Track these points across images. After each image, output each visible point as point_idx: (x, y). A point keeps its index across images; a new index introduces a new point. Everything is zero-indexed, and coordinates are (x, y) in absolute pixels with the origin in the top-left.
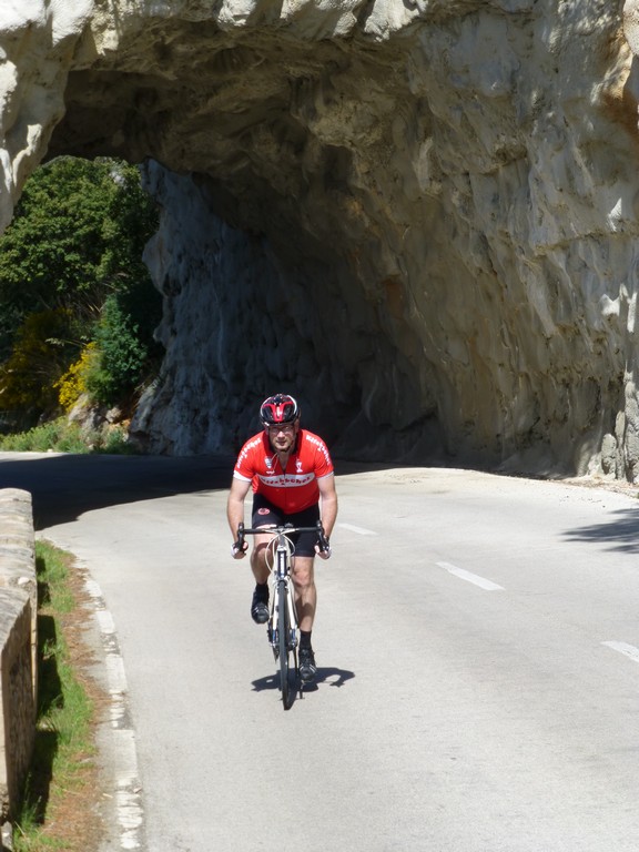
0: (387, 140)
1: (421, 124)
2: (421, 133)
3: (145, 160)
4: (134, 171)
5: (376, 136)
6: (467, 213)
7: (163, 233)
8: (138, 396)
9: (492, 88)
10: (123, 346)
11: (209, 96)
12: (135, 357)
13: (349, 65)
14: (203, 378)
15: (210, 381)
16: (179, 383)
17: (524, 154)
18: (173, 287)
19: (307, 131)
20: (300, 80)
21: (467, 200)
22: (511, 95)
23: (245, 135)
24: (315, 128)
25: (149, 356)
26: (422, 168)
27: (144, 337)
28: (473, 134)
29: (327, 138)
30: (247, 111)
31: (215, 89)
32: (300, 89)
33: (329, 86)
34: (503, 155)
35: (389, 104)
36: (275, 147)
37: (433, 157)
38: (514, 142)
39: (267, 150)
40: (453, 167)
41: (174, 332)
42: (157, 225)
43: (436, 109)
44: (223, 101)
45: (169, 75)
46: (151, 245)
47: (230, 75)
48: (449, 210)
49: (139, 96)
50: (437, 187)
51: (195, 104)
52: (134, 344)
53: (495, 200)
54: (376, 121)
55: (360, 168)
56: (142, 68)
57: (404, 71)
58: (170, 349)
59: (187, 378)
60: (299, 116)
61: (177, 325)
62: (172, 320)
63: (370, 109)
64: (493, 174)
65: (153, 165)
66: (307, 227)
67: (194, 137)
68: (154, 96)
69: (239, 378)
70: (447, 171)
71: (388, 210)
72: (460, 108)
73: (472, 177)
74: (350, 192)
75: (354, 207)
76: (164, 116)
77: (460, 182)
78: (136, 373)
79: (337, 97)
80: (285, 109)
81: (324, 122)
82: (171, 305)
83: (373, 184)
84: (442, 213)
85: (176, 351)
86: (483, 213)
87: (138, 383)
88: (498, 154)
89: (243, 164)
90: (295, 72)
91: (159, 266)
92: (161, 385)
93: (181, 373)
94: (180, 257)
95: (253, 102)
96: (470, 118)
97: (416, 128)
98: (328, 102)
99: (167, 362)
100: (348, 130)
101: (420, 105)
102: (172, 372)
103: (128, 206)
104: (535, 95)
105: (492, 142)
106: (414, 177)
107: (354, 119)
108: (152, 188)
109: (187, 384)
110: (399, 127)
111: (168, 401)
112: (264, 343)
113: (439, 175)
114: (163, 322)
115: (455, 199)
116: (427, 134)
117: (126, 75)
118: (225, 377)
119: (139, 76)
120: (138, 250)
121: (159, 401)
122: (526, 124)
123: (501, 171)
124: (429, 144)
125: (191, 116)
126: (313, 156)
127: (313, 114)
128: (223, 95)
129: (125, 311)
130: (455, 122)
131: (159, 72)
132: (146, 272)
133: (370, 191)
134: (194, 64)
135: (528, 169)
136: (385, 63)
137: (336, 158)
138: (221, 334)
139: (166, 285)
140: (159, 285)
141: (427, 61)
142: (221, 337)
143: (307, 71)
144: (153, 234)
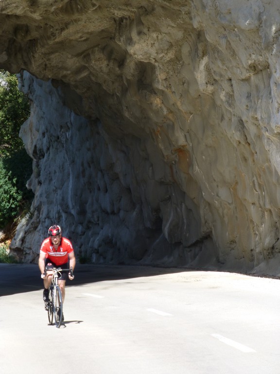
0: (178, 58)
1: (200, 47)
2: (200, 53)
3: (21, 71)
4: (14, 78)
5: (171, 55)
6: (230, 105)
7: (33, 118)
8: (16, 225)
9: (246, 24)
10: (6, 192)
11: (62, 29)
12: (14, 199)
13: (153, 9)
14: (59, 212)
15: (64, 215)
16: (43, 216)
17: (268, 67)
18: (39, 153)
19: (126, 52)
20: (122, 19)
21: (230, 96)
23: (86, 55)
24: (131, 50)
25: (23, 198)
26: (201, 76)
27: (20, 186)
28: (234, 54)
29: (140, 57)
30: (85, 40)
31: (66, 25)
32: (121, 24)
33: (140, 23)
34: (254, 68)
35: (180, 34)
36: (106, 63)
37: (208, 69)
38: (261, 59)
39: (100, 64)
40: (221, 76)
41: (40, 183)
42: (28, 113)
43: (210, 38)
44: (71, 33)
45: (36, 16)
46: (25, 127)
47: (76, 16)
48: (218, 103)
49: (17, 29)
50: (210, 88)
51: (53, 35)
52: (14, 190)
53: (249, 96)
54: (171, 46)
55: (161, 76)
56: (19, 12)
57: (189, 13)
58: (37, 194)
59: (49, 212)
60: (121, 42)
61: (42, 178)
62: (39, 175)
63: (167, 38)
64: (247, 80)
65: (26, 74)
66: (126, 114)
67: (52, 56)
68: (27, 30)
69: (82, 212)
70: (217, 78)
71: (179, 104)
73: (233, 82)
74: (154, 92)
75: (157, 101)
76: (33, 43)
77: (225, 85)
78: (15, 209)
79: (145, 30)
80: (112, 38)
81: (137, 46)
82: (38, 165)
83: (169, 87)
84: (214, 105)
85: (41, 195)
86: (241, 105)
87: (15, 216)
88: (250, 67)
89: (84, 74)
90: (118, 14)
91: (30, 139)
92: (31, 217)
93: (44, 209)
94: (44, 134)
95: (91, 33)
96: (232, 44)
97: (197, 50)
98: (140, 33)
99: (35, 202)
100: (153, 52)
101: (200, 35)
102: (38, 209)
104: (274, 28)
105: (246, 58)
106: (196, 81)
107: (156, 45)
108: (26, 89)
109: (48, 217)
110: (186, 50)
111: (36, 228)
112: (99, 189)
113: (212, 81)
114: (33, 176)
115: (222, 96)
116: (204, 54)
117: (8, 16)
118: (73, 212)
119: (17, 17)
120: (16, 129)
121: (30, 228)
122: (268, 47)
123: (252, 78)
124: (205, 60)
125: (51, 42)
126: (130, 69)
127: (130, 41)
128: (71, 29)
129: (8, 170)
130: (223, 47)
131: (30, 14)
132: (21, 143)
133: (167, 91)
134: (53, 9)
135: (270, 76)
136: (176, 8)
137: (145, 71)
138: (70, 184)
139: (35, 152)
140: (30, 152)
141: (204, 7)
142: (71, 186)
143: (126, 13)
144: (26, 119)
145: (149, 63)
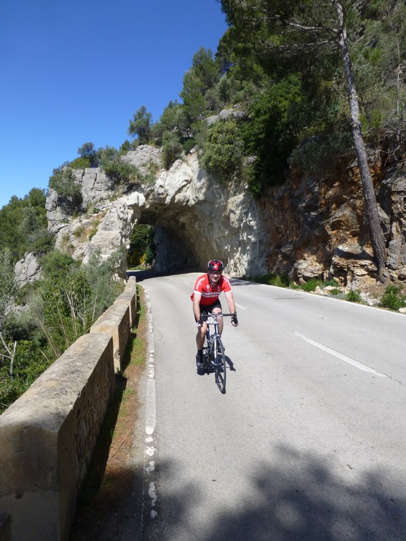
4: (152, 226)
5: (189, 221)
6: (204, 233)
8: (152, 261)
9: (208, 213)
11: (163, 215)
13: (185, 210)
14: (162, 259)
16: (159, 259)
18: (158, 244)
22: (210, 215)
24: (180, 220)
28: (205, 221)
33: (182, 213)
36: (174, 223)
37: (198, 224)
38: (211, 222)
40: (202, 226)
42: (155, 235)
43: (199, 217)
47: (167, 212)
49: (153, 215)
50: (199, 229)
52: (152, 253)
53: (208, 231)
55: (187, 226)
56: (153, 211)
57: (194, 211)
62: (158, 250)
63: (189, 217)
65: (155, 225)
66: (179, 235)
67: (161, 221)
71: (191, 233)
72: (202, 217)
74: (185, 230)
76: (157, 218)
78: (152, 258)
80: (175, 217)
82: (158, 247)
84: (200, 233)
85: (158, 254)
88: (208, 224)
89: (169, 225)
91: (156, 241)
94: (159, 240)
95: (170, 216)
98: (182, 216)
100: (185, 220)
101: (196, 216)
103: (151, 232)
104: (214, 215)
106: (195, 227)
108: (155, 229)
110: (193, 220)
112: (172, 253)
115: (202, 231)
116: (197, 221)
118: (166, 258)
120: (152, 239)
121: (156, 262)
122: (213, 219)
123: (209, 227)
125: (161, 218)
126: (180, 224)
128: (166, 215)
129: (150, 248)
131: (156, 211)
133: (189, 230)
134: (161, 210)
135: (213, 226)
136: (191, 210)
141: (197, 209)
142: (165, 252)
143: (179, 211)
145: (184, 223)
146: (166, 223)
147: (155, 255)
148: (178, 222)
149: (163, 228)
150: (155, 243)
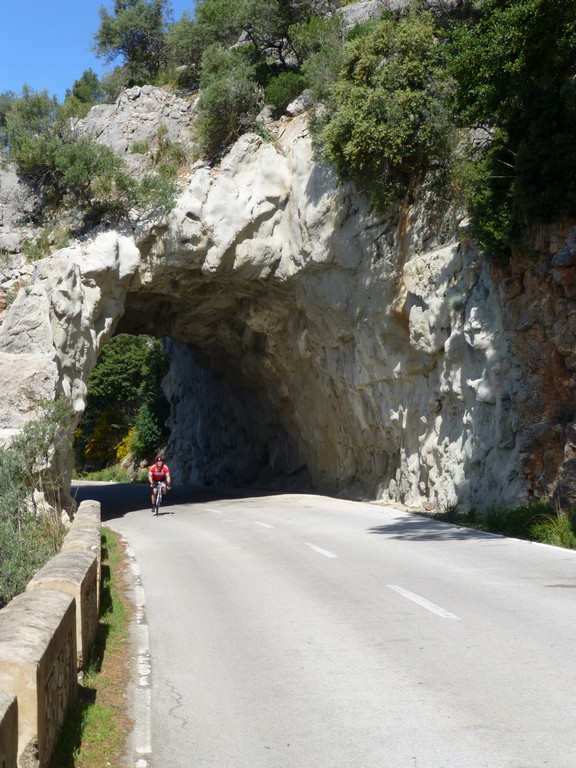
0: (285, 330)
1: (302, 322)
2: (302, 326)
3: (164, 336)
4: (158, 342)
5: (279, 327)
6: (323, 367)
7: (172, 373)
8: (156, 454)
9: (338, 305)
10: (149, 429)
11: (197, 306)
12: (156, 434)
13: (267, 293)
14: (189, 446)
15: (193, 448)
16: (177, 448)
17: (353, 339)
18: (175, 399)
19: (245, 324)
20: (242, 300)
21: (324, 360)
22: (347, 309)
23: (214, 326)
24: (249, 323)
25: (163, 434)
26: (302, 344)
27: (160, 424)
28: (327, 328)
29: (255, 328)
30: (215, 314)
31: (200, 303)
32: (242, 303)
33: (256, 302)
34: (342, 339)
35: (286, 312)
36: (229, 332)
37: (307, 339)
38: (348, 333)
39: (225, 333)
40: (317, 344)
41: (175, 423)
42: (169, 369)
43: (309, 316)
44: (204, 308)
45: (177, 295)
46: (165, 379)
47: (207, 296)
48: (315, 365)
49: (162, 305)
50: (309, 354)
51: (189, 309)
52: (155, 428)
53: (338, 361)
54: (279, 321)
55: (271, 343)
56: (163, 292)
57: (294, 296)
58: (173, 431)
59: (182, 445)
60: (241, 317)
61: (177, 419)
62: (175, 417)
63: (277, 315)
64: (337, 348)
65: (168, 339)
66: (244, 371)
67: (188, 326)
68: (169, 305)
69: (207, 446)
70: (315, 346)
71: (284, 365)
72: (321, 315)
73: (327, 349)
74: (266, 355)
75: (268, 362)
76: (174, 315)
77: (320, 351)
78: (156, 442)
79: (260, 308)
80: (234, 313)
81: (253, 320)
82: (174, 409)
83: (277, 351)
84: (311, 366)
85: (176, 432)
86: (332, 367)
87: (156, 448)
88: (340, 338)
89: (212, 340)
90: (240, 295)
91: (169, 390)
92: (168, 449)
93: (178, 443)
94: (180, 385)
95: (218, 309)
96: (326, 321)
97: (299, 324)
98: (256, 310)
99: (172, 438)
100: (266, 324)
101: (302, 313)
102: (174, 442)
103: (155, 359)
104: (358, 310)
105: (337, 332)
106: (298, 349)
107: (268, 319)
108: (167, 350)
109: (181, 449)
110: (291, 324)
111: (171, 458)
112: (221, 429)
113: (310, 348)
114: (171, 417)
115: (318, 360)
116: (305, 328)
117: (156, 295)
118: (200, 446)
119: (162, 295)
120: (159, 381)
122: (354, 324)
123: (341, 347)
124: (305, 332)
125: (188, 315)
126: (248, 337)
127: (248, 316)
128: (204, 306)
129: (151, 411)
130: (319, 323)
131: (172, 294)
132: (162, 391)
133: (276, 355)
134: (190, 290)
135: (354, 346)
136: (284, 292)
137: (259, 339)
138: (199, 424)
139: (172, 398)
140: (169, 398)
141: (305, 292)
142: (199, 425)
143: (246, 295)
144: (166, 373)
145: (263, 334)
146: (203, 331)
147: (166, 432)
148: (241, 329)
149: (192, 346)
150: (168, 395)
